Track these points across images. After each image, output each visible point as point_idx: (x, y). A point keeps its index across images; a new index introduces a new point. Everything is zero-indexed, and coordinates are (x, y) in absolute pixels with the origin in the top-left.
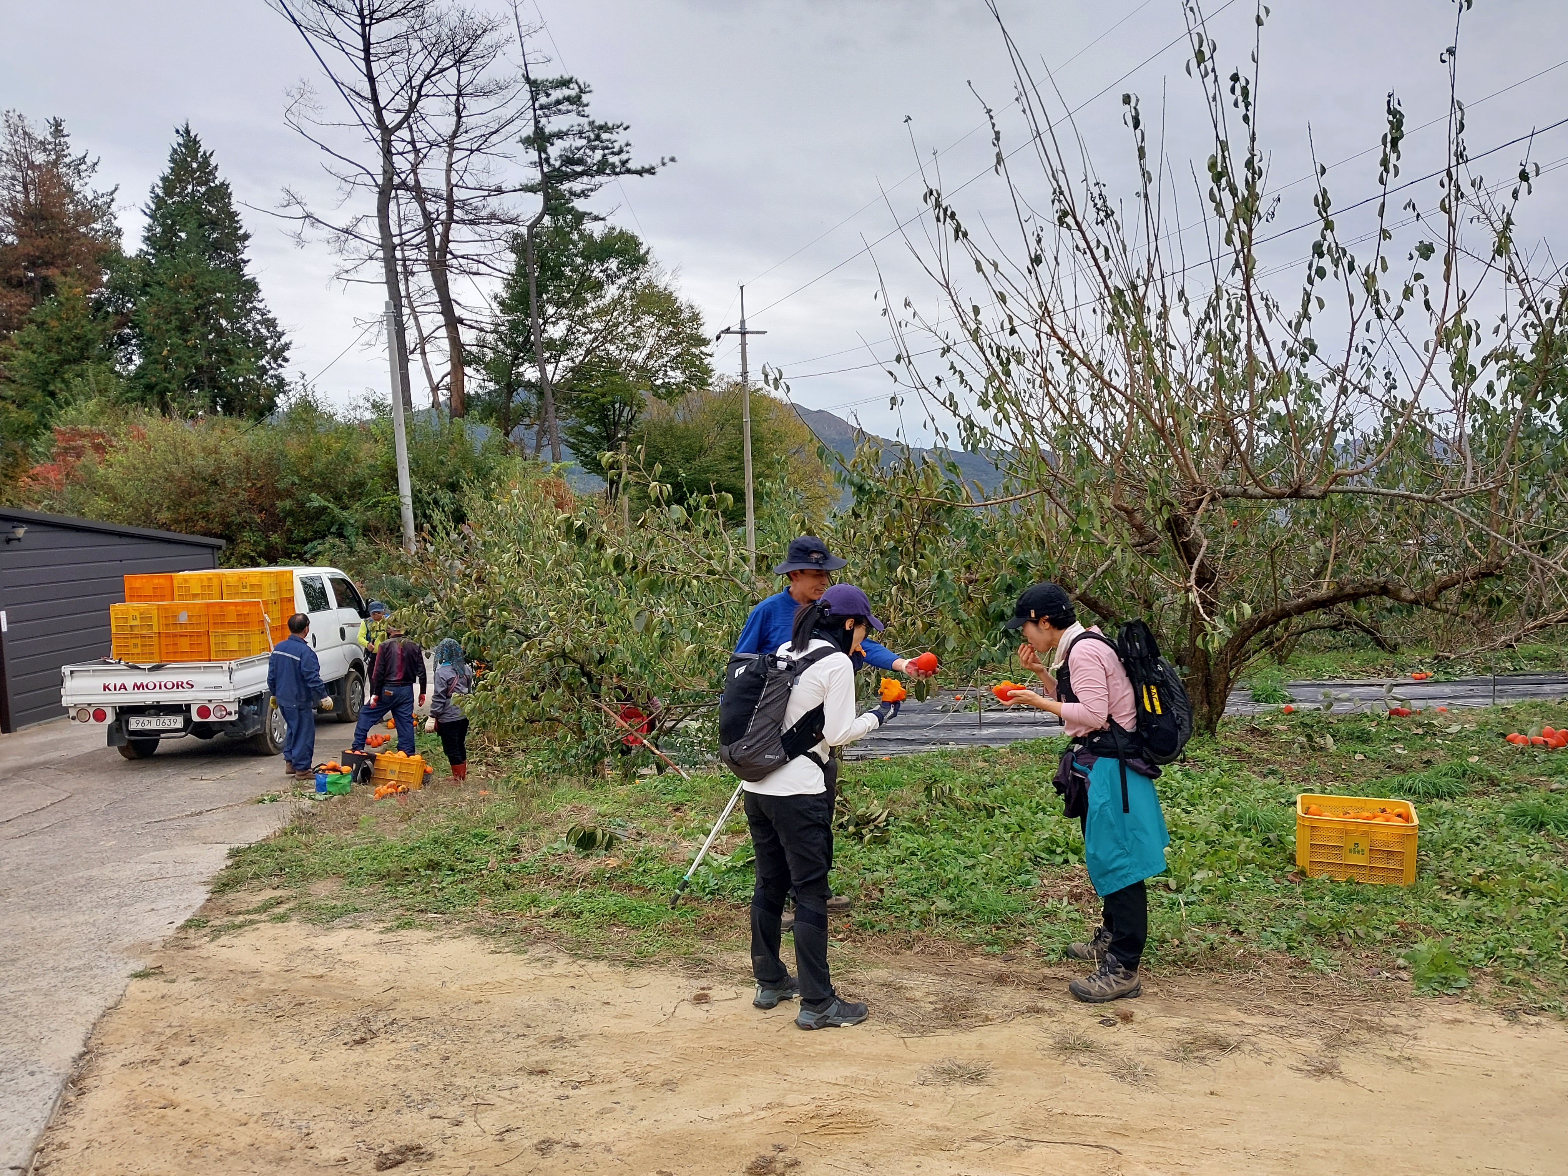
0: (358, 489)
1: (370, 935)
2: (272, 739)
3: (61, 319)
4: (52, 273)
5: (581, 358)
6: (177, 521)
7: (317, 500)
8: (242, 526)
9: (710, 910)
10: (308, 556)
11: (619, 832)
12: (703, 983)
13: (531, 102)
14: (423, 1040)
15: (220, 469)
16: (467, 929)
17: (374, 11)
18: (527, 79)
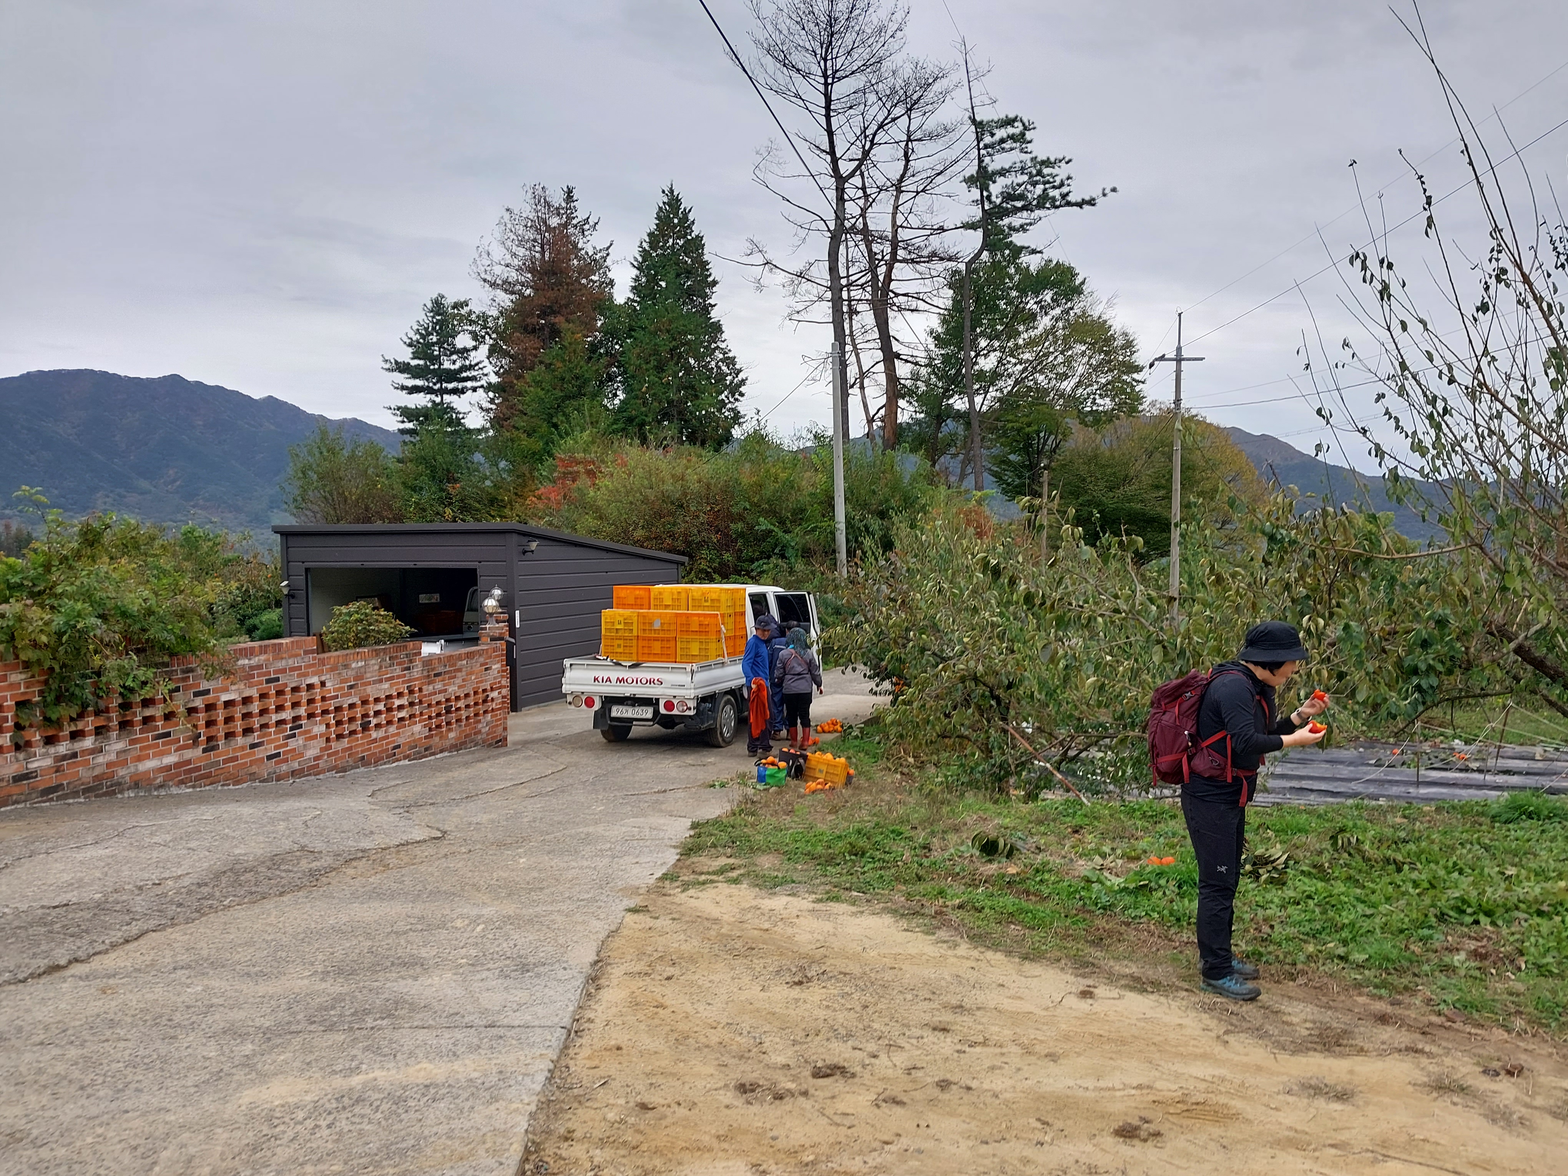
0: (799, 515)
1: (803, 903)
2: (722, 734)
3: (564, 361)
4: (559, 320)
5: (1009, 388)
6: (648, 539)
7: (764, 524)
8: (700, 545)
9: (1101, 923)
10: (754, 574)
11: (1020, 844)
12: (1090, 982)
13: (976, 143)
14: (847, 989)
15: (685, 494)
16: (884, 909)
17: (837, 71)
18: (973, 121)
